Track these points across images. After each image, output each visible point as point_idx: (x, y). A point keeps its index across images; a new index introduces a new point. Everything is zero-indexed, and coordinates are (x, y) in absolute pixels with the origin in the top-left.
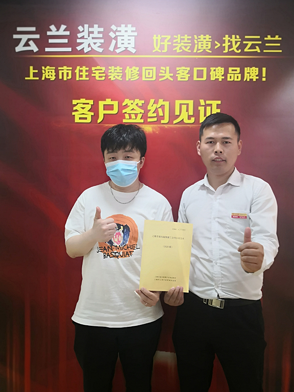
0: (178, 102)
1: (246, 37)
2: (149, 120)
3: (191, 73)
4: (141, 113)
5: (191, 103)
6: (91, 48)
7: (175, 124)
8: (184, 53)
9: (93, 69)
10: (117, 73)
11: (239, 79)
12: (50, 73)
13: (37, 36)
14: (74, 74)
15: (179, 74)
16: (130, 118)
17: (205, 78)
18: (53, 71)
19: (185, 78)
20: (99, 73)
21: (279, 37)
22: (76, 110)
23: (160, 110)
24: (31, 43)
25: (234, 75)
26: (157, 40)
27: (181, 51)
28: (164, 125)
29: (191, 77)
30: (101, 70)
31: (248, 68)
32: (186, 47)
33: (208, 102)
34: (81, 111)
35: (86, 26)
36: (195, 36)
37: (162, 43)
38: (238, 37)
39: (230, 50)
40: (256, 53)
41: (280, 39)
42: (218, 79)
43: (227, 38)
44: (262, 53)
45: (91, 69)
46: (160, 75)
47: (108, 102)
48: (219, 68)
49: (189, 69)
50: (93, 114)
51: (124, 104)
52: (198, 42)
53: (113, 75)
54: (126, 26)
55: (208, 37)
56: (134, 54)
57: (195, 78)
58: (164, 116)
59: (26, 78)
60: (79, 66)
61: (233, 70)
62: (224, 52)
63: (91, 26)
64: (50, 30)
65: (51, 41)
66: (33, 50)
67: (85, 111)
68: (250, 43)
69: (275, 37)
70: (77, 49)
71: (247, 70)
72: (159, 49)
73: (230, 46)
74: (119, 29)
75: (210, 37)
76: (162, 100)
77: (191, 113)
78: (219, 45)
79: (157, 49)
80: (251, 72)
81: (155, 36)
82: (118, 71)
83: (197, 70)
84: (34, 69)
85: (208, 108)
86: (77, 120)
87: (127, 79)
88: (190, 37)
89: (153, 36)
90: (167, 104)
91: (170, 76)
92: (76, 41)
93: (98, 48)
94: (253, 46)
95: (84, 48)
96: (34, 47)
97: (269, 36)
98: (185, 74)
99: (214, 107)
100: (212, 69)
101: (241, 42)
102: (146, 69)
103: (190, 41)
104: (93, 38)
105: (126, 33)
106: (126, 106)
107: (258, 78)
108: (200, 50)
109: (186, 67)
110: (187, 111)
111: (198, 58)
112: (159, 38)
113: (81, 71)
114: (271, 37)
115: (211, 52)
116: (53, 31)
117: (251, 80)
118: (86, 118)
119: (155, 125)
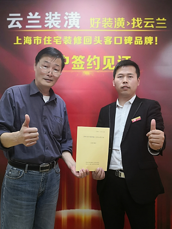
0: (105, 57)
1: (145, 19)
2: (88, 68)
3: (113, 40)
4: (83, 64)
5: (113, 58)
6: (54, 26)
7: (104, 70)
8: (108, 28)
9: (54, 38)
10: (69, 40)
11: (142, 44)
12: (29, 40)
13: (21, 19)
14: (43, 41)
15: (105, 40)
16: (76, 66)
17: (121, 43)
18: (31, 39)
19: (109, 43)
20: (58, 40)
21: (165, 19)
23: (94, 62)
24: (17, 23)
25: (138, 41)
26: (92, 21)
27: (107, 27)
28: (97, 71)
29: (113, 42)
30: (59, 38)
31: (147, 37)
32: (110, 25)
33: (123, 57)
35: (50, 13)
36: (115, 19)
37: (96, 23)
38: (140, 19)
39: (136, 26)
40: (151, 28)
41: (166, 20)
42: (129, 44)
43: (134, 19)
44: (155, 28)
45: (53, 38)
46: (94, 41)
48: (130, 37)
49: (111, 37)
51: (73, 58)
52: (117, 22)
53: (66, 41)
54: (74, 13)
55: (122, 19)
56: (79, 29)
57: (115, 43)
58: (97, 65)
59: (14, 44)
60: (46, 36)
61: (138, 38)
62: (132, 27)
63: (53, 13)
64: (29, 15)
65: (29, 22)
66: (18, 27)
68: (148, 23)
69: (162, 19)
70: (45, 27)
71: (146, 38)
72: (94, 26)
73: (136, 24)
74: (70, 14)
75: (124, 19)
76: (96, 56)
77: (113, 64)
78: (129, 23)
79: (92, 26)
80: (149, 39)
81: (91, 18)
82: (69, 39)
83: (117, 39)
84: (19, 38)
87: (75, 44)
88: (112, 19)
89: (90, 19)
90: (98, 58)
91: (101, 42)
92: (44, 21)
93: (58, 26)
94: (149, 24)
95: (49, 26)
96: (19, 25)
97: (159, 18)
98: (109, 40)
101: (143, 22)
102: (86, 38)
103: (112, 21)
104: (54, 20)
105: (74, 17)
106: (74, 60)
107: (152, 43)
108: (118, 26)
109: (110, 36)
110: (111, 62)
111: (117, 31)
112: (94, 19)
113: (47, 39)
114: (160, 19)
115: (124, 28)
116: (31, 16)
117: (149, 44)
119: (91, 71)
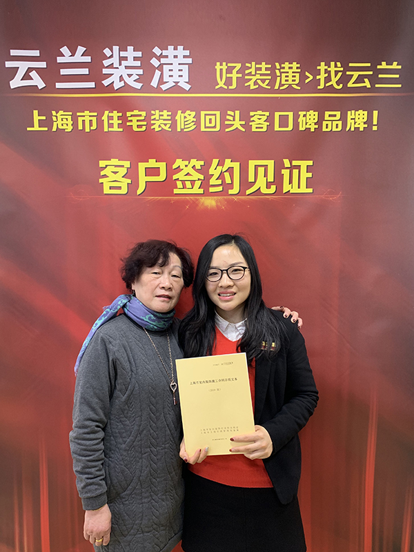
0: (252, 164)
1: (351, 65)
2: (212, 190)
3: (270, 120)
4: (199, 179)
5: (271, 164)
6: (125, 82)
7: (249, 195)
8: (260, 90)
9: (129, 114)
10: (164, 120)
11: (340, 128)
12: (65, 121)
13: (43, 65)
14: (100, 123)
15: (254, 121)
16: (184, 187)
17: (290, 128)
18: (69, 118)
19: (262, 128)
20: (138, 121)
21: (398, 65)
22: (105, 176)
23: (227, 175)
24: (33, 74)
25: (332, 123)
26: (221, 70)
27: (257, 86)
28: (234, 197)
29: (271, 126)
30: (140, 115)
31: (353, 112)
32: (263, 81)
33: (295, 163)
34: (112, 177)
35: (116, 48)
36: (277, 64)
37: (228, 75)
38: (339, 64)
39: (327, 85)
40: (364, 89)
41: (400, 67)
42: (310, 129)
43: (322, 67)
44: (373, 89)
45: (126, 114)
46: (226, 123)
47: (152, 163)
48: (311, 112)
49: (267, 114)
50: (129, 181)
51: (174, 167)
52: (281, 73)
53: (158, 123)
54: (175, 49)
55: (295, 65)
56: (189, 92)
57: (277, 128)
58: (232, 184)
59: (28, 129)
60: (107, 110)
61: (330, 116)
62: (319, 87)
63: (123, 49)
64: (62, 55)
65: (63, 72)
66: (37, 86)
67: (119, 177)
68: (356, 74)
69: (392, 65)
70: (103, 84)
71: (351, 114)
72: (224, 84)
73: (328, 79)
74: (165, 53)
75: (299, 65)
76: (230, 160)
77: (271, 179)
78: (311, 77)
79: (221, 84)
80: (357, 116)
81: (218, 64)
82: (165, 117)
83: (280, 116)
84: (39, 115)
85: (295, 172)
86: (107, 191)
87: (179, 130)
88: (270, 66)
89: (216, 65)
90: (236, 166)
91: (241, 125)
92: (102, 71)
93: (135, 83)
94: (360, 79)
95: (113, 82)
96: (37, 81)
97: (384, 63)
98: (261, 122)
99: (304, 169)
100: (302, 114)
101: (344, 72)
102: (206, 115)
103: (269, 72)
104: (127, 67)
105: (175, 59)
106: (178, 169)
107: (366, 126)
108: (284, 85)
109: (263, 111)
110: (266, 175)
111: (281, 98)
112: (224, 67)
113: (110, 118)
114: (387, 64)
115: (299, 88)
116: (66, 56)
117: (357, 129)
118: (120, 188)
119: (219, 198)
